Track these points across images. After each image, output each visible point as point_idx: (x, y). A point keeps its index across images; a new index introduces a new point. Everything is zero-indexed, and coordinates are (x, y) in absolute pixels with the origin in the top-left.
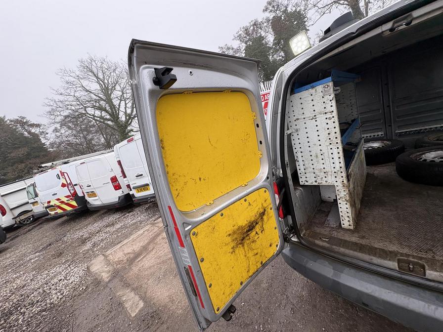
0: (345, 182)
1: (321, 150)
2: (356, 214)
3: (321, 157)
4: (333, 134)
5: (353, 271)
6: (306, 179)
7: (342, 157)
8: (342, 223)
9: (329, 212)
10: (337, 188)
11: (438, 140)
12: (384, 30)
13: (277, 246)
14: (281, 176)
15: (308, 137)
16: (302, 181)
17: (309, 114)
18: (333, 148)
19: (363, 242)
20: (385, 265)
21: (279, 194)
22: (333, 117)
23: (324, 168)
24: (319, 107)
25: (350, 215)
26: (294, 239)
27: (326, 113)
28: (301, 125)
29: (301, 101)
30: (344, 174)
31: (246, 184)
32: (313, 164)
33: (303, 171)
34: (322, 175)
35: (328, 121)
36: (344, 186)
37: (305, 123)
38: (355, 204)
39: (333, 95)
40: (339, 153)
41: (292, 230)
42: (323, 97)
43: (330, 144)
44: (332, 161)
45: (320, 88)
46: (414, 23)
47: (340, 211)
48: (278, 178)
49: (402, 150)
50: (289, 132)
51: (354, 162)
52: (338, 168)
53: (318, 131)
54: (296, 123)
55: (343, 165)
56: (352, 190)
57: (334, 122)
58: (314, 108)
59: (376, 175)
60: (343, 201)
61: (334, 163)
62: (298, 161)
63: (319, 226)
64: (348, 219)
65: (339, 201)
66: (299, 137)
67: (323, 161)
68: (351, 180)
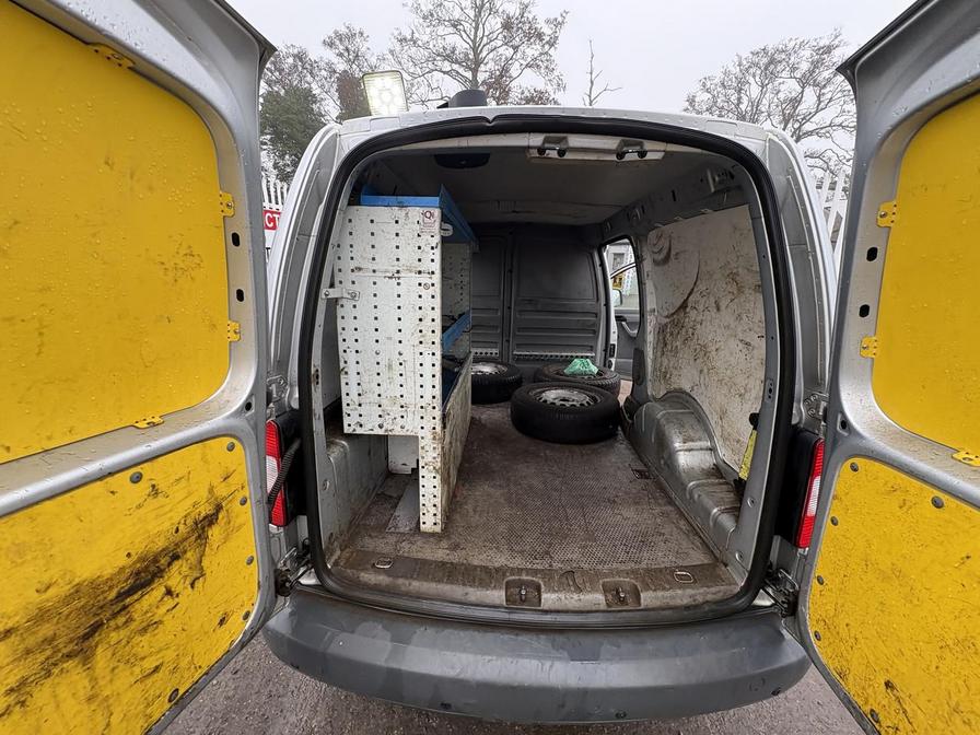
0: (439, 429)
1: (400, 354)
2: (448, 498)
3: (397, 369)
4: (427, 321)
5: (431, 631)
6: (359, 419)
7: (438, 375)
8: (421, 521)
9: (399, 498)
10: (422, 443)
11: (557, 374)
12: (532, 144)
13: (246, 616)
14: (295, 405)
15: (376, 318)
16: (350, 424)
17: (385, 263)
18: (425, 354)
19: (455, 557)
20: (488, 601)
21: (280, 456)
22: (433, 285)
23: (402, 396)
24: (408, 255)
25: (438, 501)
26: (309, 580)
27: (420, 272)
28: (364, 284)
29: (373, 227)
30: (438, 413)
31: (157, 420)
32: (379, 385)
33: (356, 399)
34: (396, 411)
35: (422, 291)
36: (434, 438)
37: (375, 283)
38: (449, 477)
39: (437, 239)
40: (433, 365)
41: (305, 555)
42: (419, 236)
43: (421, 342)
44: (420, 381)
45: (415, 213)
46: (568, 156)
47: (421, 494)
48: (283, 411)
49: (518, 383)
50: (333, 293)
51: (456, 391)
52: (428, 398)
53: (399, 308)
54: (353, 276)
55: (438, 392)
56: (447, 447)
57: (433, 297)
58: (399, 253)
59: (483, 422)
60: (430, 472)
61: (422, 386)
62: (346, 373)
63: (373, 534)
64: (433, 510)
65: (422, 472)
66: (355, 312)
67: (402, 380)
68: (448, 426)
